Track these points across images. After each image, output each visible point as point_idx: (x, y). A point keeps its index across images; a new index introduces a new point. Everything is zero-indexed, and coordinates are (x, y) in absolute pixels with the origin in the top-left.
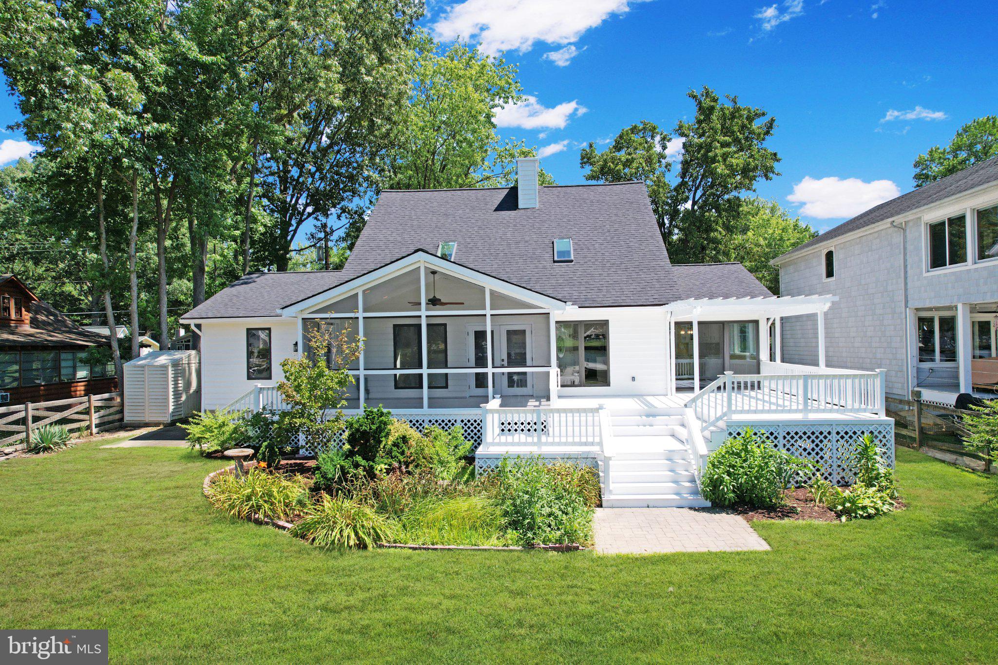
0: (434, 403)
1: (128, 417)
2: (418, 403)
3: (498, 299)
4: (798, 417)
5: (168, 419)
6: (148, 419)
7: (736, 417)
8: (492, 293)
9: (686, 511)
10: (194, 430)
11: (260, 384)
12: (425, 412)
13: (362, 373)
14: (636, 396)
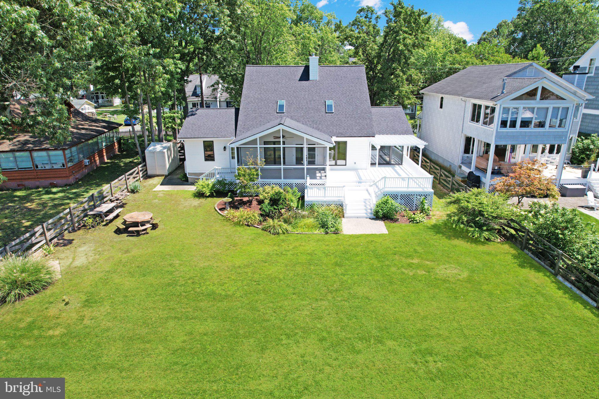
0: (285, 177)
1: (149, 173)
2: (279, 178)
3: (308, 141)
5: (166, 173)
6: (158, 173)
7: (387, 190)
9: (368, 219)
12: (282, 181)
13: (259, 167)
14: (356, 170)
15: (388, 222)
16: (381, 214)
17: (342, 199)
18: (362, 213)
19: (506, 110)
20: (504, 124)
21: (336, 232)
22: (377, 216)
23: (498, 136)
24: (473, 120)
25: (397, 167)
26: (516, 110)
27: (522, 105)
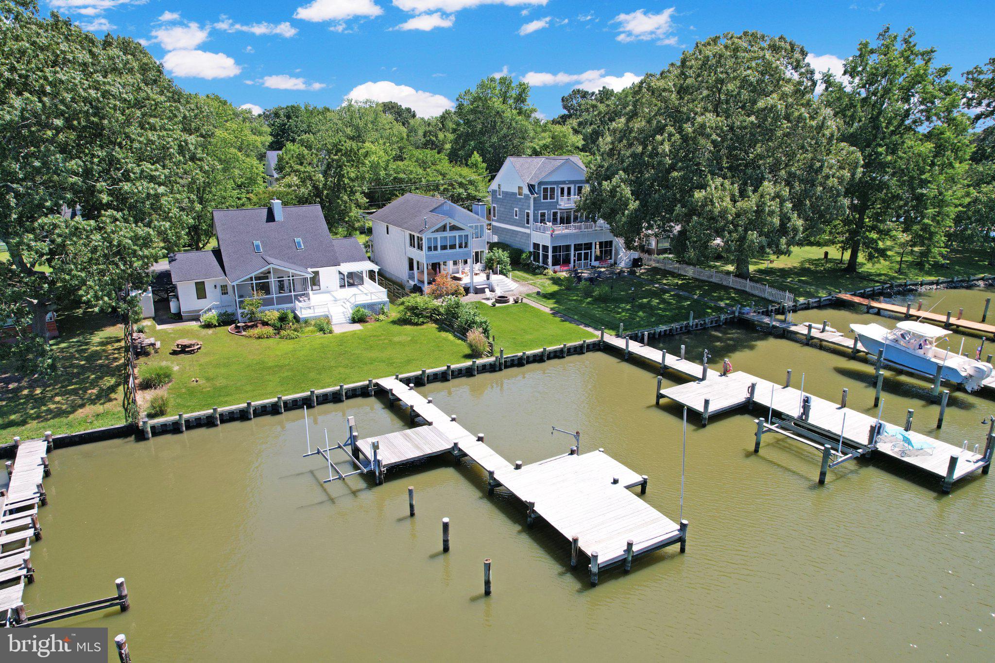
2: (273, 304)
6: (148, 315)
7: (357, 303)
8: (292, 273)
9: (348, 323)
12: (276, 307)
14: (329, 292)
15: (362, 324)
16: (356, 318)
17: (327, 313)
18: (343, 320)
19: (429, 239)
20: (430, 248)
21: (331, 332)
22: (354, 321)
23: (428, 257)
24: (411, 245)
25: (360, 287)
26: (436, 239)
27: (439, 235)
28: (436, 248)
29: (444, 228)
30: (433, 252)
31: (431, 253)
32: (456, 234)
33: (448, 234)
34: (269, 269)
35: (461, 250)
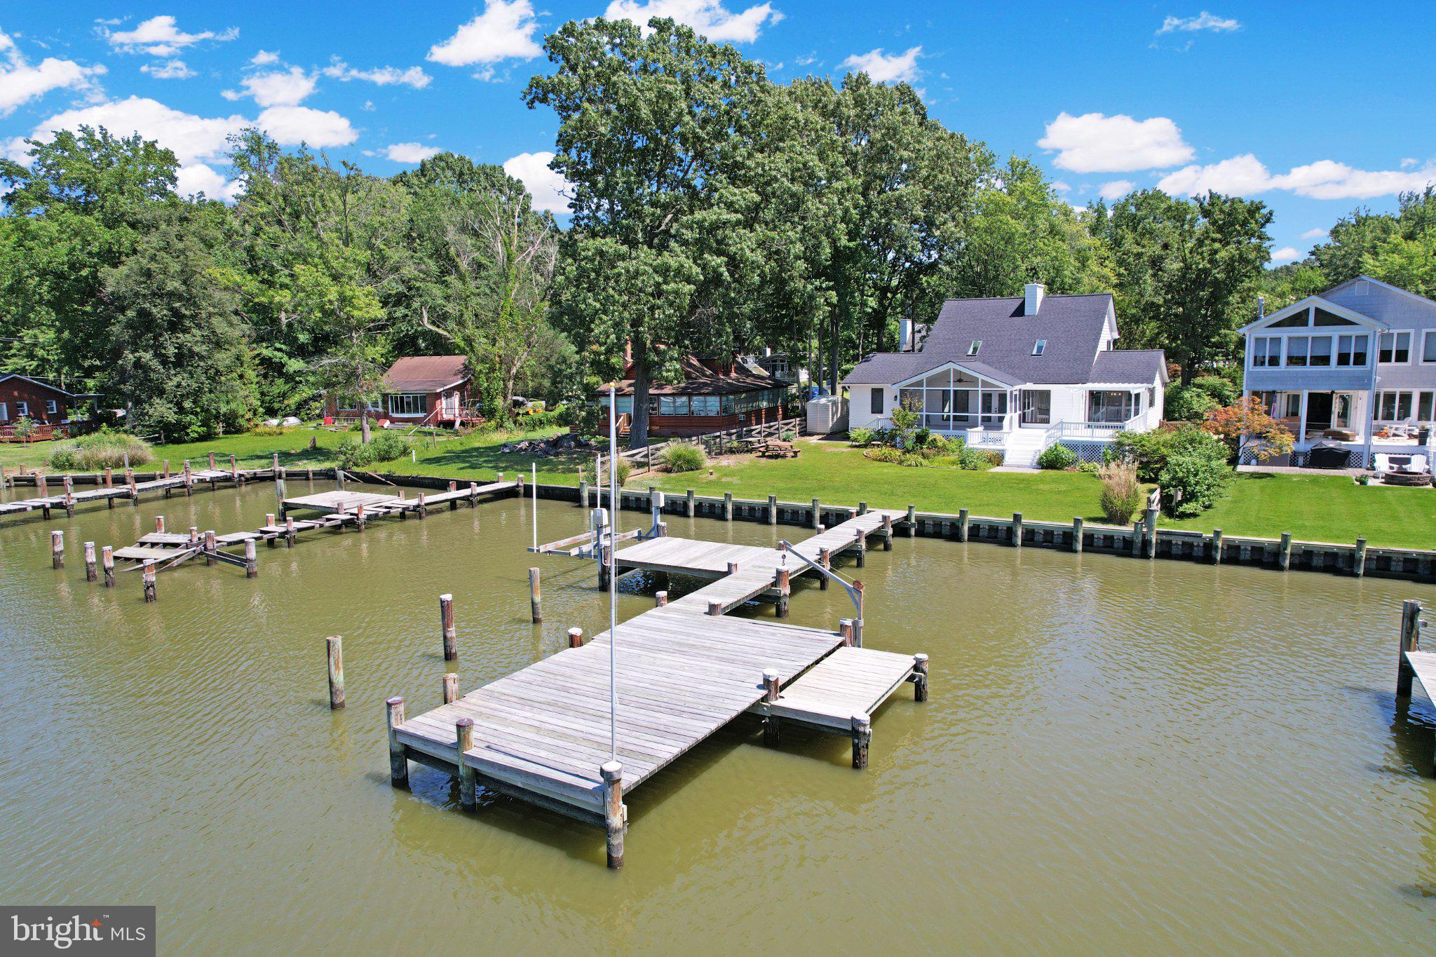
0: (955, 428)
1: (809, 429)
2: (947, 427)
3: (985, 384)
4: (1090, 439)
5: (828, 431)
6: (818, 431)
7: (1064, 438)
8: (982, 381)
9: (1030, 468)
10: (852, 435)
11: (879, 416)
12: (951, 432)
13: (924, 413)
16: (1045, 462)
17: (1009, 449)
18: (1027, 462)
19: (1260, 341)
20: (1259, 361)
22: (1039, 464)
23: (1252, 377)
26: (1276, 341)
27: (1285, 334)
28: (1274, 361)
29: (1299, 319)
30: (1267, 368)
31: (1259, 369)
32: (1335, 332)
33: (1310, 331)
34: (949, 371)
35: (1344, 368)
